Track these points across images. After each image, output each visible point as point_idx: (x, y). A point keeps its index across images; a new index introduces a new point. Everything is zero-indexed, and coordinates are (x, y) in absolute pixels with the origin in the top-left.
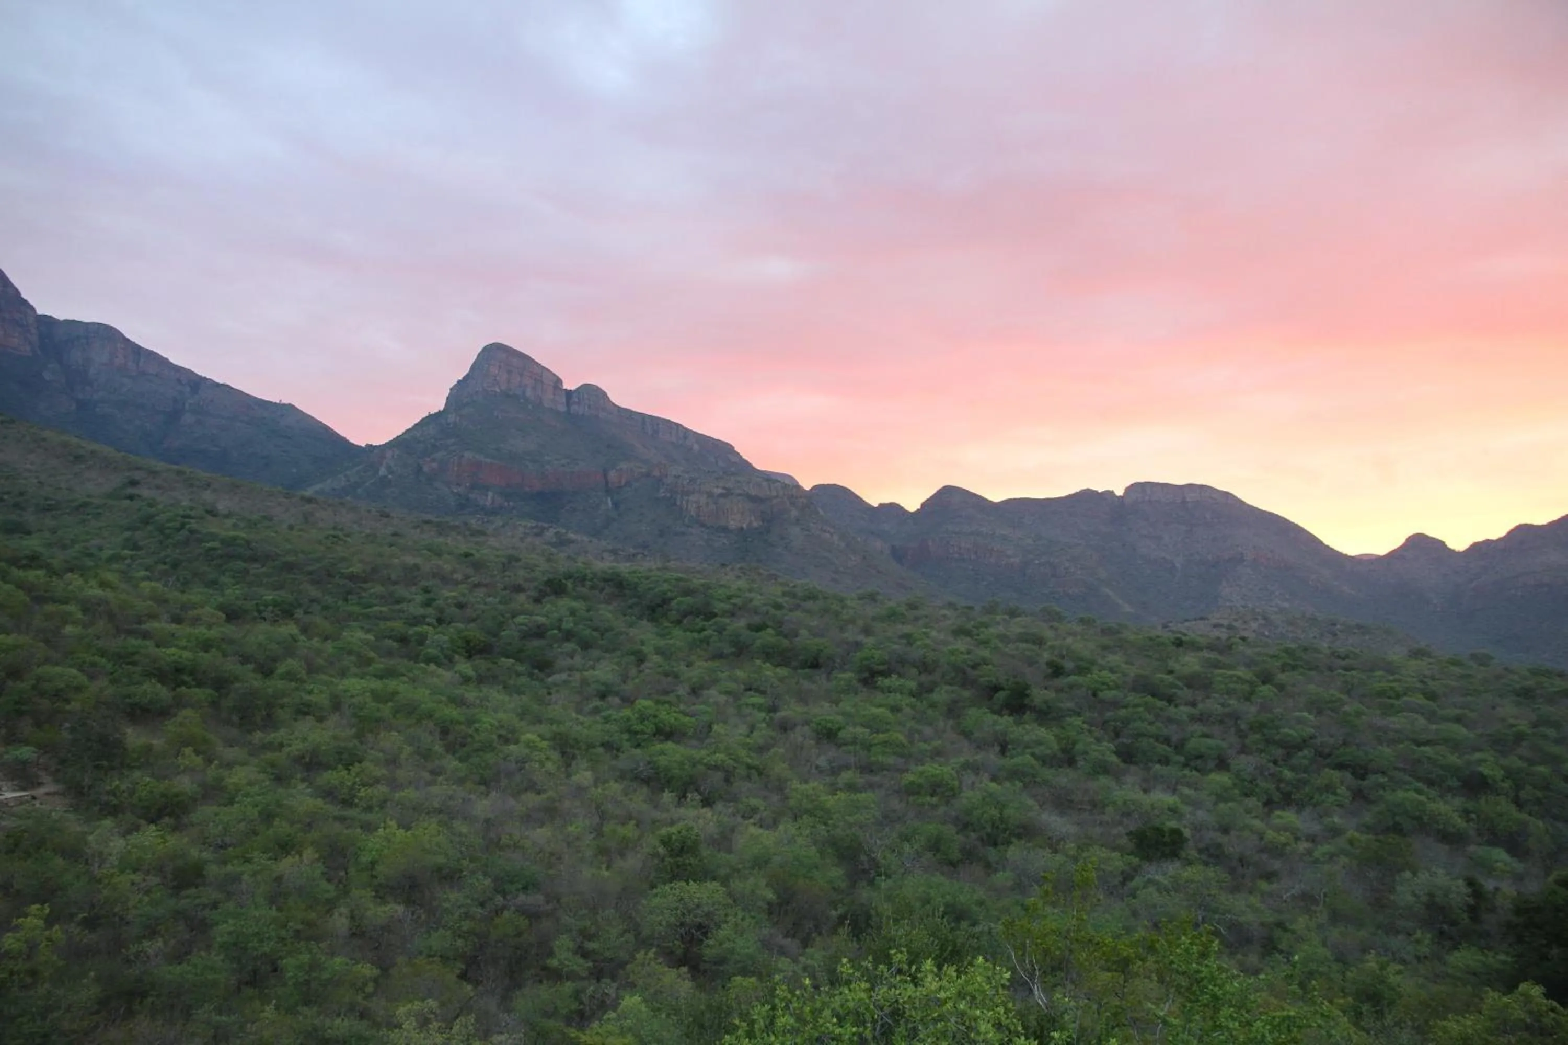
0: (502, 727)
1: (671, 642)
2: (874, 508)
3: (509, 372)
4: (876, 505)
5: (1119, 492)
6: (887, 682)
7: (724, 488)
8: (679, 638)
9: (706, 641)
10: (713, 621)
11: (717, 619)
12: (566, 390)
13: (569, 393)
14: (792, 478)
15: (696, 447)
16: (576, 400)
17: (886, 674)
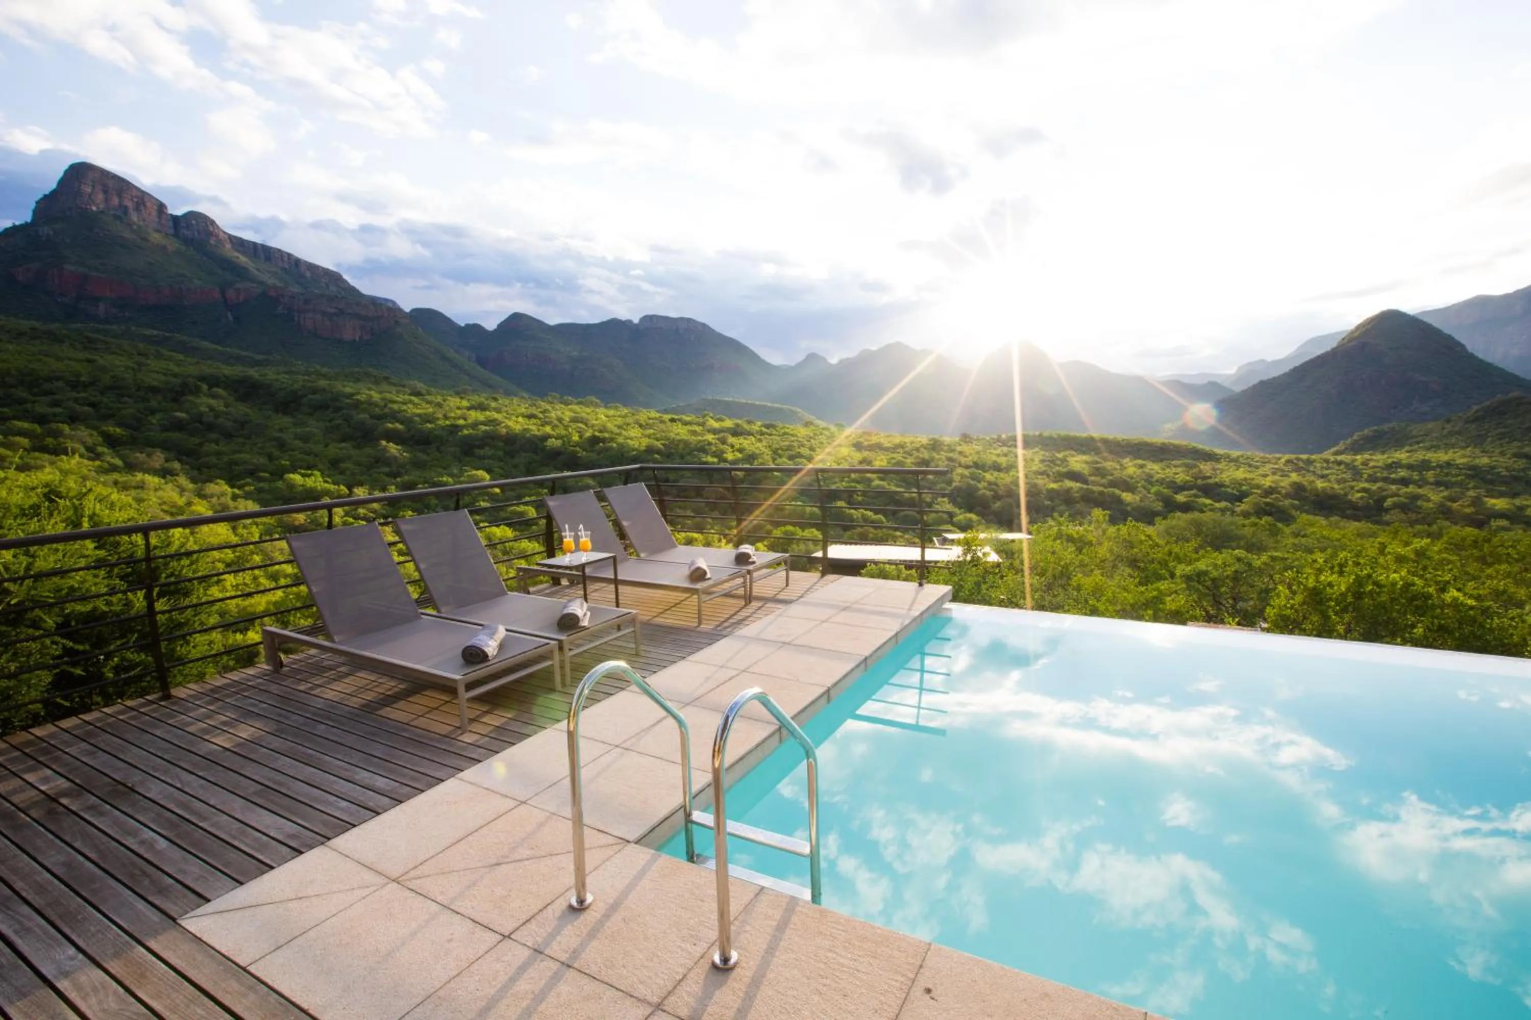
0: (165, 503)
1: (308, 429)
2: (460, 327)
3: (105, 192)
4: (463, 325)
5: (636, 321)
6: (482, 452)
7: (336, 308)
8: (314, 426)
9: (338, 427)
10: (340, 413)
11: (345, 411)
12: (171, 215)
13: (175, 219)
14: (394, 303)
15: (308, 274)
16: (184, 225)
17: (480, 447)
